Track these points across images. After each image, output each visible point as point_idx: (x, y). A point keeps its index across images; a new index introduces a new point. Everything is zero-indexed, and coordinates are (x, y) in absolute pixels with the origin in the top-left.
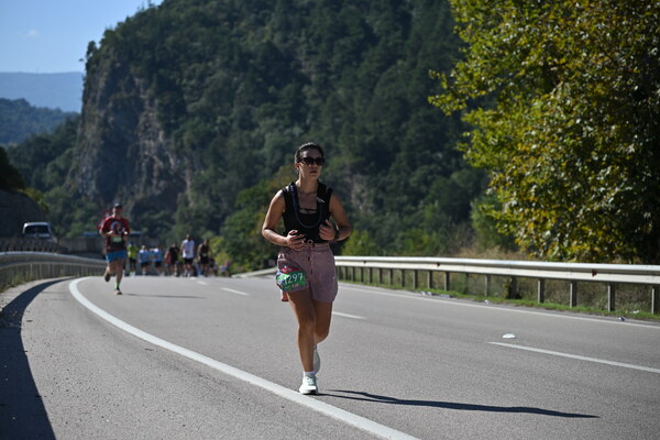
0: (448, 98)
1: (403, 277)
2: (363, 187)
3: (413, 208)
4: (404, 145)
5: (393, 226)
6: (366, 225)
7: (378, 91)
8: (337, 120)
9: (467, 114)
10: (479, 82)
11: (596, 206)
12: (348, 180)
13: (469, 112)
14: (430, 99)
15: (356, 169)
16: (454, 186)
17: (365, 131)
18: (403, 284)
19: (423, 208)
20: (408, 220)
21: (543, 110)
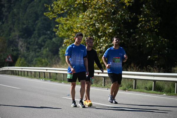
0: (51, 13)
1: (35, 74)
2: (23, 43)
3: (39, 50)
4: (37, 29)
5: (32, 56)
6: (23, 56)
7: (28, 10)
8: (14, 20)
9: (57, 19)
10: (61, 8)
12: (17, 40)
13: (58, 18)
14: (45, 14)
15: (20, 37)
16: (54, 43)
17: (24, 24)
18: (35, 77)
19: (43, 50)
20: (38, 54)
21: (82, 18)
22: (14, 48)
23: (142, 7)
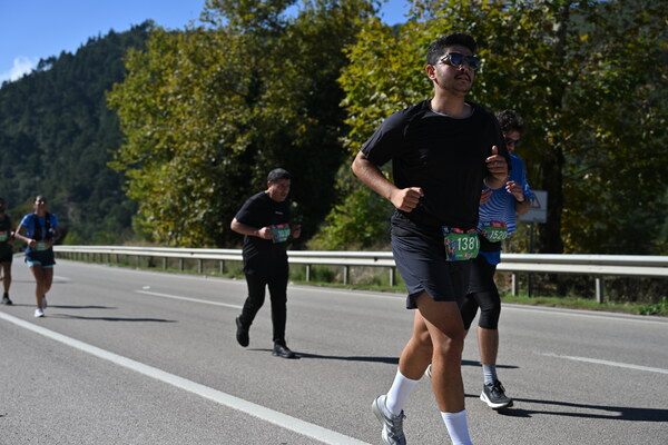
0: (118, 164)
1: (94, 257)
2: (74, 209)
3: (102, 220)
4: (96, 187)
5: (91, 229)
6: (76, 229)
7: (82, 159)
8: (60, 174)
9: (127, 172)
10: (133, 155)
11: (194, 220)
12: (66, 205)
13: (129, 171)
14: (108, 164)
15: (70, 199)
16: (124, 209)
17: (75, 180)
18: (94, 261)
19: (107, 220)
20: (98, 226)
21: (167, 170)
22: (62, 217)
23: (257, 154)
